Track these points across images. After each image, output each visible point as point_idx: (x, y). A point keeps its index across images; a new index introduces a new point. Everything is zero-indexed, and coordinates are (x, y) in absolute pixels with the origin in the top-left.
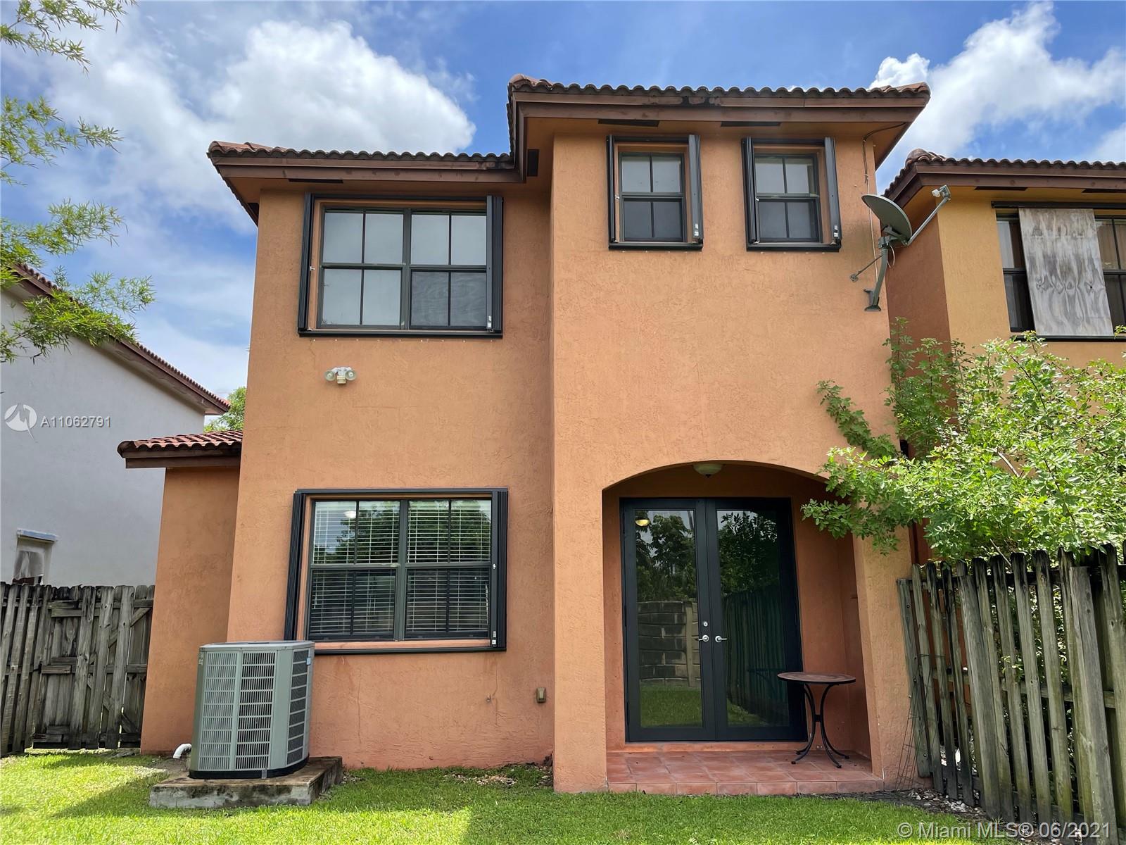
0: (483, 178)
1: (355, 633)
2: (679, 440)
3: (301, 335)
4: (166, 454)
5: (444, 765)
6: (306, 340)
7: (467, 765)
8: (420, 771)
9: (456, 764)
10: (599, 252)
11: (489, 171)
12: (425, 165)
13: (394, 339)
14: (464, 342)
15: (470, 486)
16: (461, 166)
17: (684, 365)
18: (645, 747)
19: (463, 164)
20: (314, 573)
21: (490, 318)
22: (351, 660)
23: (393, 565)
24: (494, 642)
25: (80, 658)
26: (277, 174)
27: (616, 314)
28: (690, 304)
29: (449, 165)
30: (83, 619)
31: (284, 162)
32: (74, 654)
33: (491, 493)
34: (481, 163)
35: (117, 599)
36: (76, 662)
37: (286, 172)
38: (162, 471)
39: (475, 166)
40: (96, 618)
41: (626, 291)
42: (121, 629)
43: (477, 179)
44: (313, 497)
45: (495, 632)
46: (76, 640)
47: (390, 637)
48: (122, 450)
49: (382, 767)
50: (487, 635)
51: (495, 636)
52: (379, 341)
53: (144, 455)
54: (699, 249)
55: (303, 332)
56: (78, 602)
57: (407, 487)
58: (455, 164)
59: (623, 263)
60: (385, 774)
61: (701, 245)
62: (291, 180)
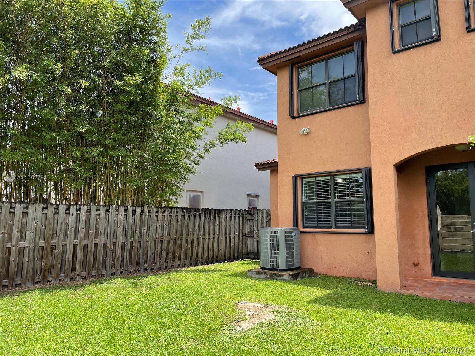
0: (350, 36)
1: (318, 226)
2: (432, 137)
3: (293, 118)
4: (267, 166)
5: (352, 277)
6: (294, 120)
7: (361, 277)
8: (344, 277)
9: (357, 277)
10: (388, 57)
11: (352, 32)
12: (327, 39)
13: (323, 113)
14: (349, 108)
15: (355, 168)
16: (340, 34)
17: (433, 100)
18: (441, 279)
19: (341, 33)
20: (303, 204)
21: (358, 96)
22: (317, 235)
23: (329, 200)
24: (367, 230)
25: (255, 232)
26: (278, 61)
27: (397, 83)
28: (436, 69)
29: (335, 36)
30: (254, 220)
31: (280, 56)
32: (253, 231)
33: (362, 170)
34: (348, 30)
35: (262, 214)
36: (254, 233)
37: (281, 59)
38: (269, 171)
39: (346, 32)
40: (258, 219)
41: (402, 71)
42: (264, 223)
43: (348, 37)
44: (300, 177)
45: (367, 226)
46: (254, 226)
47: (330, 228)
48: (256, 166)
49: (330, 275)
50: (364, 228)
51: (367, 228)
52: (318, 115)
53: (262, 167)
54: (440, 40)
55: (293, 117)
56: (253, 215)
57: (331, 170)
58: (338, 34)
59: (400, 58)
60: (330, 277)
61: (440, 38)
62: (284, 62)
